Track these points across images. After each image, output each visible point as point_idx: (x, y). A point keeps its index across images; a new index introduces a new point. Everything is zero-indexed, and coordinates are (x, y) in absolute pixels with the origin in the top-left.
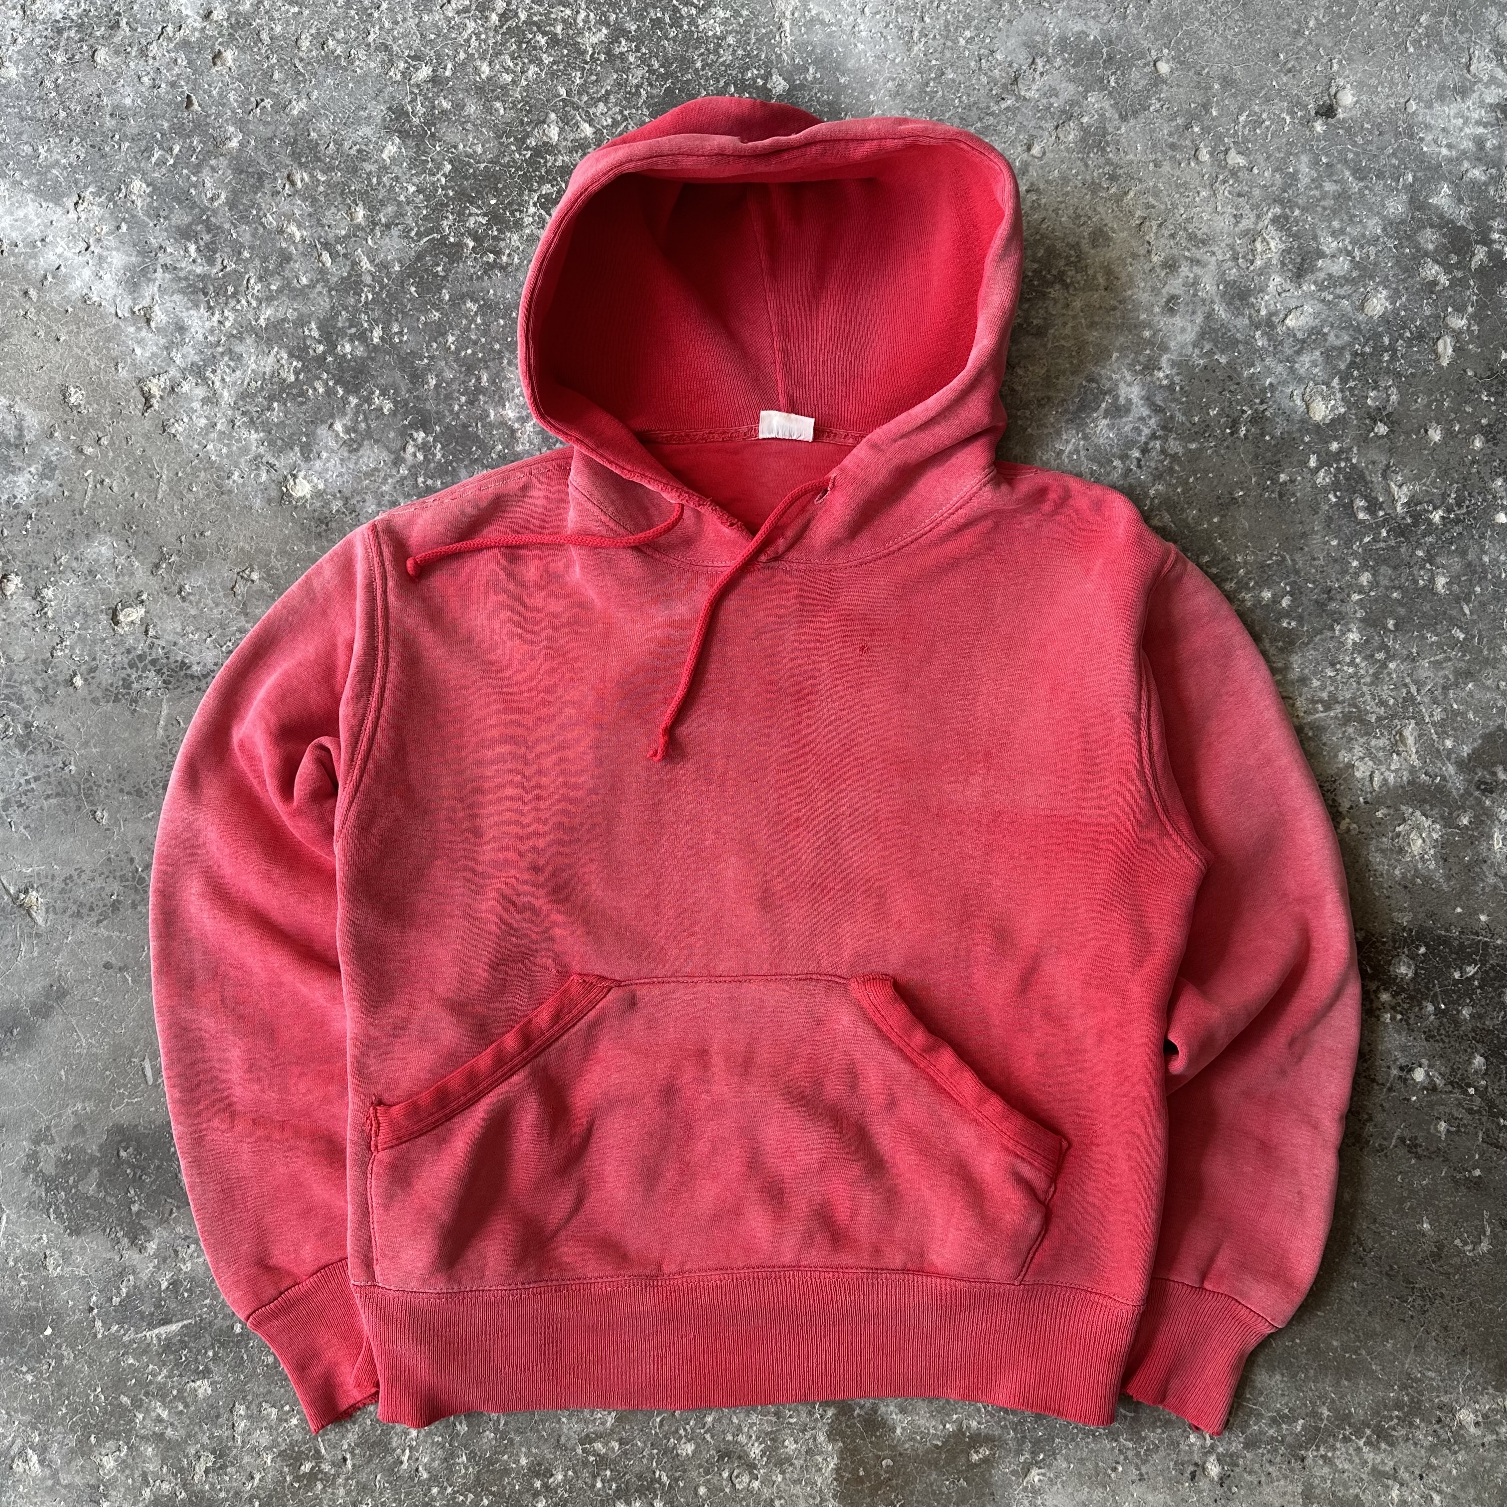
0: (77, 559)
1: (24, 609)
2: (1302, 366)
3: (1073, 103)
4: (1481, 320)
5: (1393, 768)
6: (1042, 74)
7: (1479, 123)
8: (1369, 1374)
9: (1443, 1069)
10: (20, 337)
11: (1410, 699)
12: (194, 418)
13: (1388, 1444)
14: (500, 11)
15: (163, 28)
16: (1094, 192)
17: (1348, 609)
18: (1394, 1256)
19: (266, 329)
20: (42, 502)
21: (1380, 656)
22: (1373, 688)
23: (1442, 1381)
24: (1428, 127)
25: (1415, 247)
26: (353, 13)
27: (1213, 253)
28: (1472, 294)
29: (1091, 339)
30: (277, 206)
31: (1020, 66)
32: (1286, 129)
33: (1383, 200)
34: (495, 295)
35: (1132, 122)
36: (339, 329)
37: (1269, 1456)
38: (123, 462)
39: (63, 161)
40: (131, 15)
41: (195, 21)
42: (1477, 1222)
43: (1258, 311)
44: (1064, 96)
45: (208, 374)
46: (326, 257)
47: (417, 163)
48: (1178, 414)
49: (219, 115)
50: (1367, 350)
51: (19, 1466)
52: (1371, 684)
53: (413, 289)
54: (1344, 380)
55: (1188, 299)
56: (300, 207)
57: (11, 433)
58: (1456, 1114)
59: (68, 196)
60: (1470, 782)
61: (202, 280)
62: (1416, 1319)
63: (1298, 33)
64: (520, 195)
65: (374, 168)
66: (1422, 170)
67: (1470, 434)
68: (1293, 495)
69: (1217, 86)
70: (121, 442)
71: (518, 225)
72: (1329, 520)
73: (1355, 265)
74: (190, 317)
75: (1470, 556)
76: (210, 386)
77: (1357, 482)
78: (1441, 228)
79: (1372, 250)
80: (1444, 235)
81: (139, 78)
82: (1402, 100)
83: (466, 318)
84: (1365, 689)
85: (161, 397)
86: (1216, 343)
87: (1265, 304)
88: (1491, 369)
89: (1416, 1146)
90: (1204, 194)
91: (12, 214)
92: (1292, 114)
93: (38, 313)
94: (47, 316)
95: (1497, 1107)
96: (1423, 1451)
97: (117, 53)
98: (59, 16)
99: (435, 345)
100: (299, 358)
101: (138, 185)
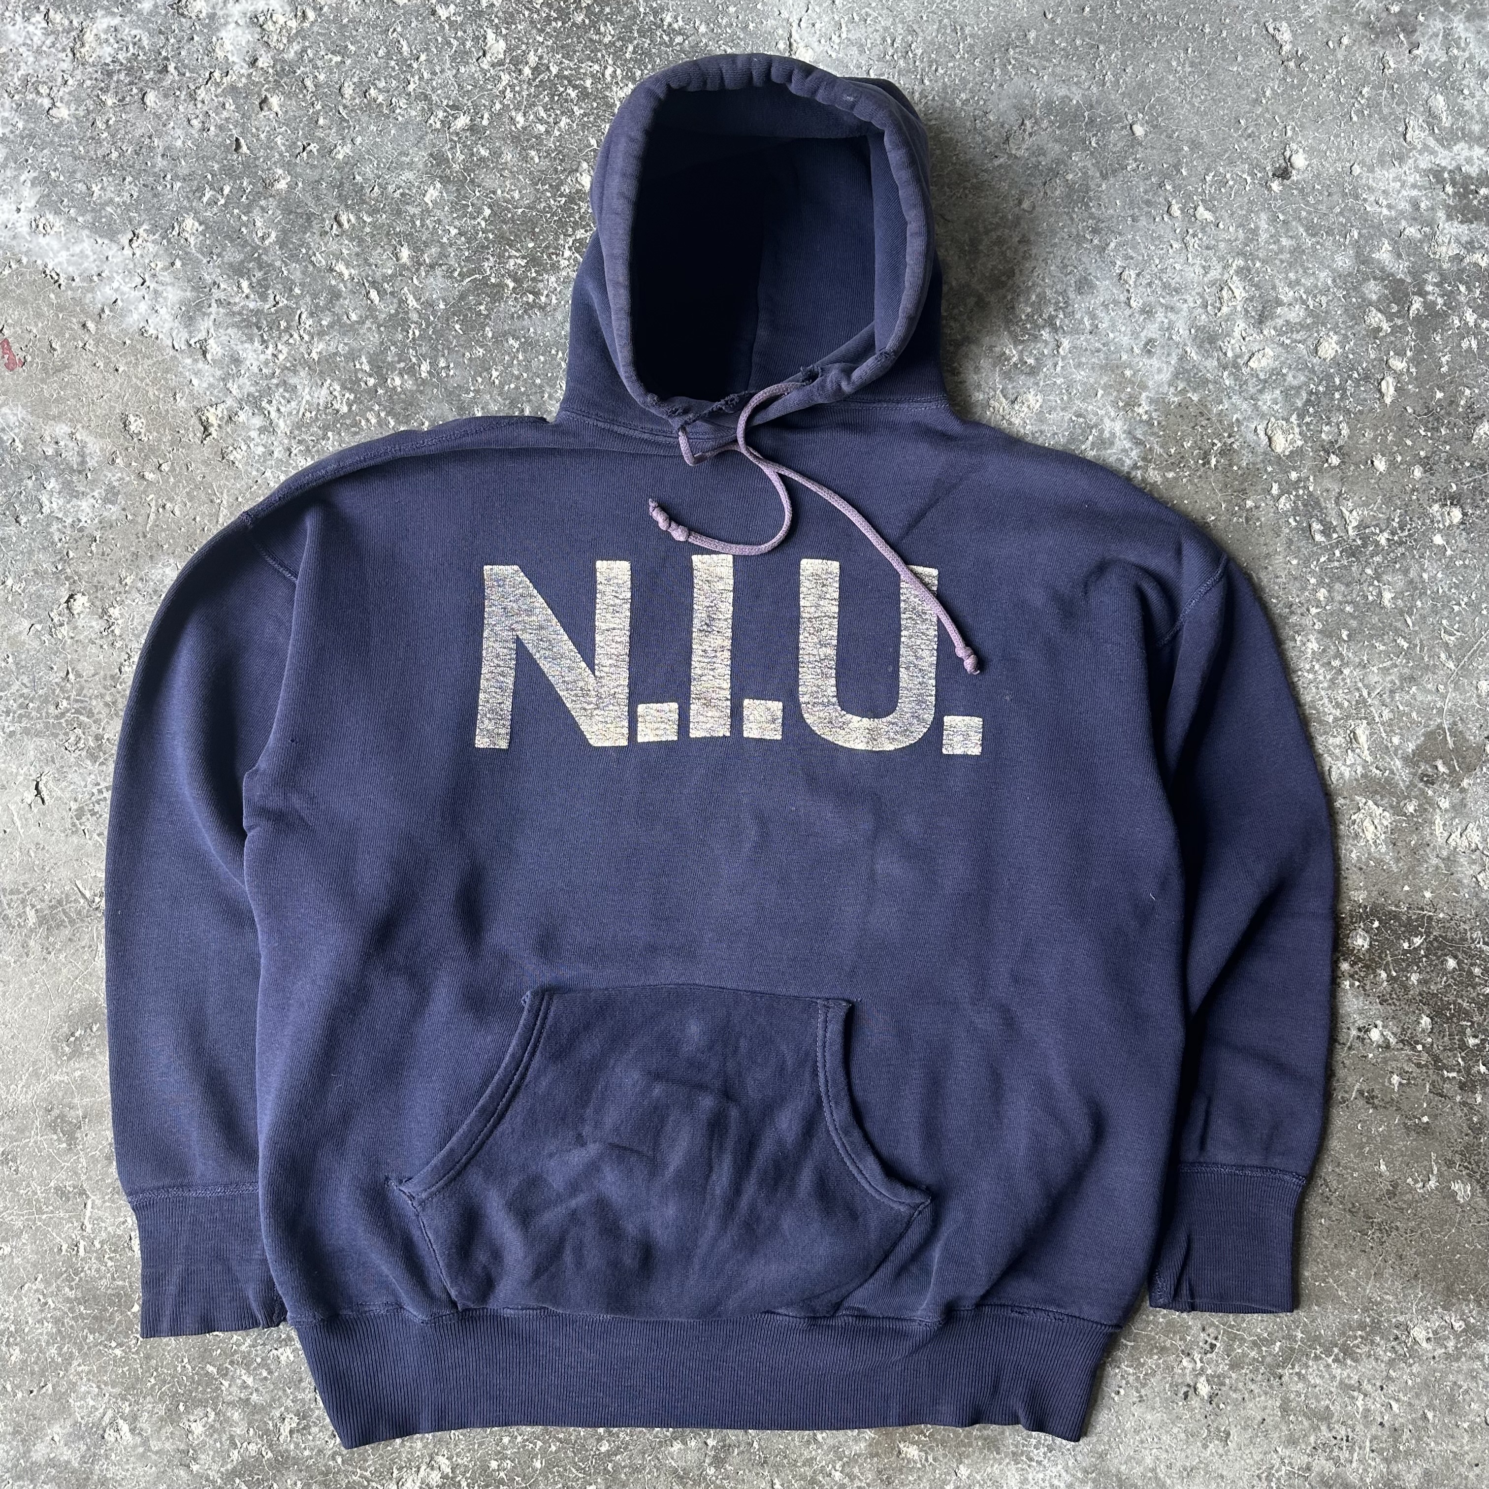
0: (142, 579)
1: (91, 627)
2: (1265, 403)
3: (1059, 162)
4: (1419, 363)
5: (1348, 763)
6: (1030, 134)
7: (1414, 186)
8: (1336, 1299)
9: (1395, 1029)
10: (81, 366)
11: (1362, 702)
12: (252, 445)
13: (1353, 1360)
14: (533, 65)
15: (211, 73)
16: (1079, 245)
17: (1307, 621)
18: (1356, 1195)
19: (319, 362)
20: (105, 525)
21: (1336, 663)
22: (1330, 692)
23: (1398, 1303)
24: (1370, 189)
25: (1361, 297)
26: (393, 63)
27: (1185, 301)
28: (1410, 340)
29: (1079, 377)
30: (326, 245)
31: (1012, 126)
32: (1248, 188)
33: (1333, 253)
34: (535, 333)
35: (1112, 180)
36: (389, 364)
37: (1250, 1376)
38: (184, 488)
39: (117, 199)
40: (179, 61)
41: (242, 67)
42: (1426, 1163)
43: (1225, 354)
44: (1052, 155)
45: (264, 404)
46: (374, 294)
47: (459, 207)
48: (1156, 446)
49: (267, 158)
50: (1321, 389)
51: (110, 1436)
52: (1329, 688)
53: (457, 327)
54: (1301, 417)
55: (1163, 342)
56: (348, 248)
57: (74, 461)
58: (1407, 1069)
59: (124, 232)
60: (1414, 774)
61: (256, 315)
62: (1375, 1251)
63: (1257, 102)
64: (557, 239)
65: (417, 211)
66: (1365, 228)
67: (1410, 464)
68: (1258, 519)
69: (1186, 148)
70: (181, 468)
71: (555, 268)
72: (1290, 542)
73: (1310, 313)
74: (245, 350)
75: (1412, 574)
76: (267, 416)
77: (1313, 508)
78: (1383, 280)
79: (1324, 300)
80: (1386, 287)
81: (189, 121)
82: (1348, 165)
83: (509, 354)
84: (1323, 693)
85: (219, 426)
86: (1189, 382)
87: (1231, 347)
88: (1427, 407)
89: (1373, 1097)
90: (1175, 246)
91: (68, 249)
92: (1253, 175)
93: (97, 345)
94: (106, 348)
95: (1441, 1061)
96: (1383, 1365)
97: (166, 96)
98: (108, 60)
99: (480, 380)
100: (351, 390)
101: (190, 223)
